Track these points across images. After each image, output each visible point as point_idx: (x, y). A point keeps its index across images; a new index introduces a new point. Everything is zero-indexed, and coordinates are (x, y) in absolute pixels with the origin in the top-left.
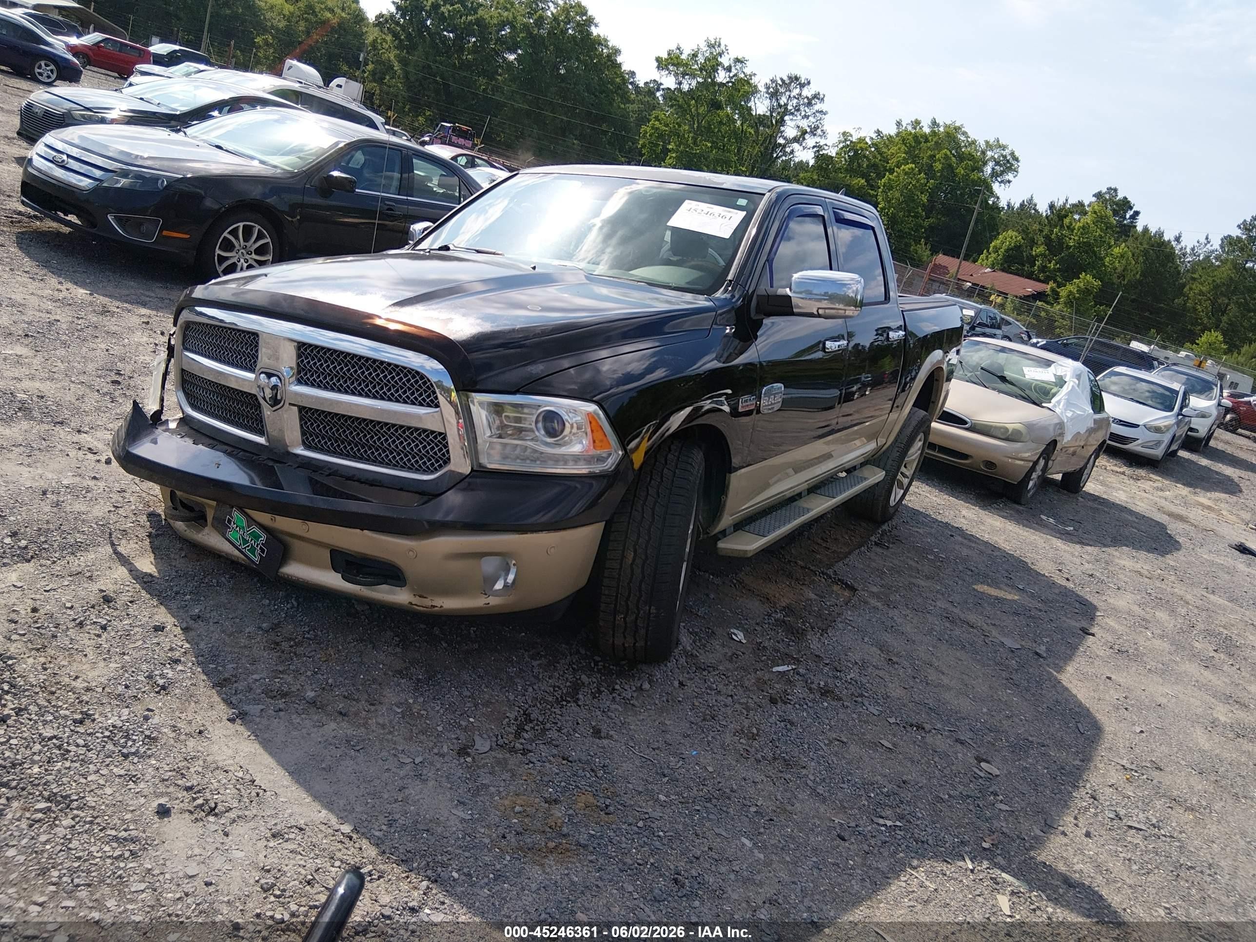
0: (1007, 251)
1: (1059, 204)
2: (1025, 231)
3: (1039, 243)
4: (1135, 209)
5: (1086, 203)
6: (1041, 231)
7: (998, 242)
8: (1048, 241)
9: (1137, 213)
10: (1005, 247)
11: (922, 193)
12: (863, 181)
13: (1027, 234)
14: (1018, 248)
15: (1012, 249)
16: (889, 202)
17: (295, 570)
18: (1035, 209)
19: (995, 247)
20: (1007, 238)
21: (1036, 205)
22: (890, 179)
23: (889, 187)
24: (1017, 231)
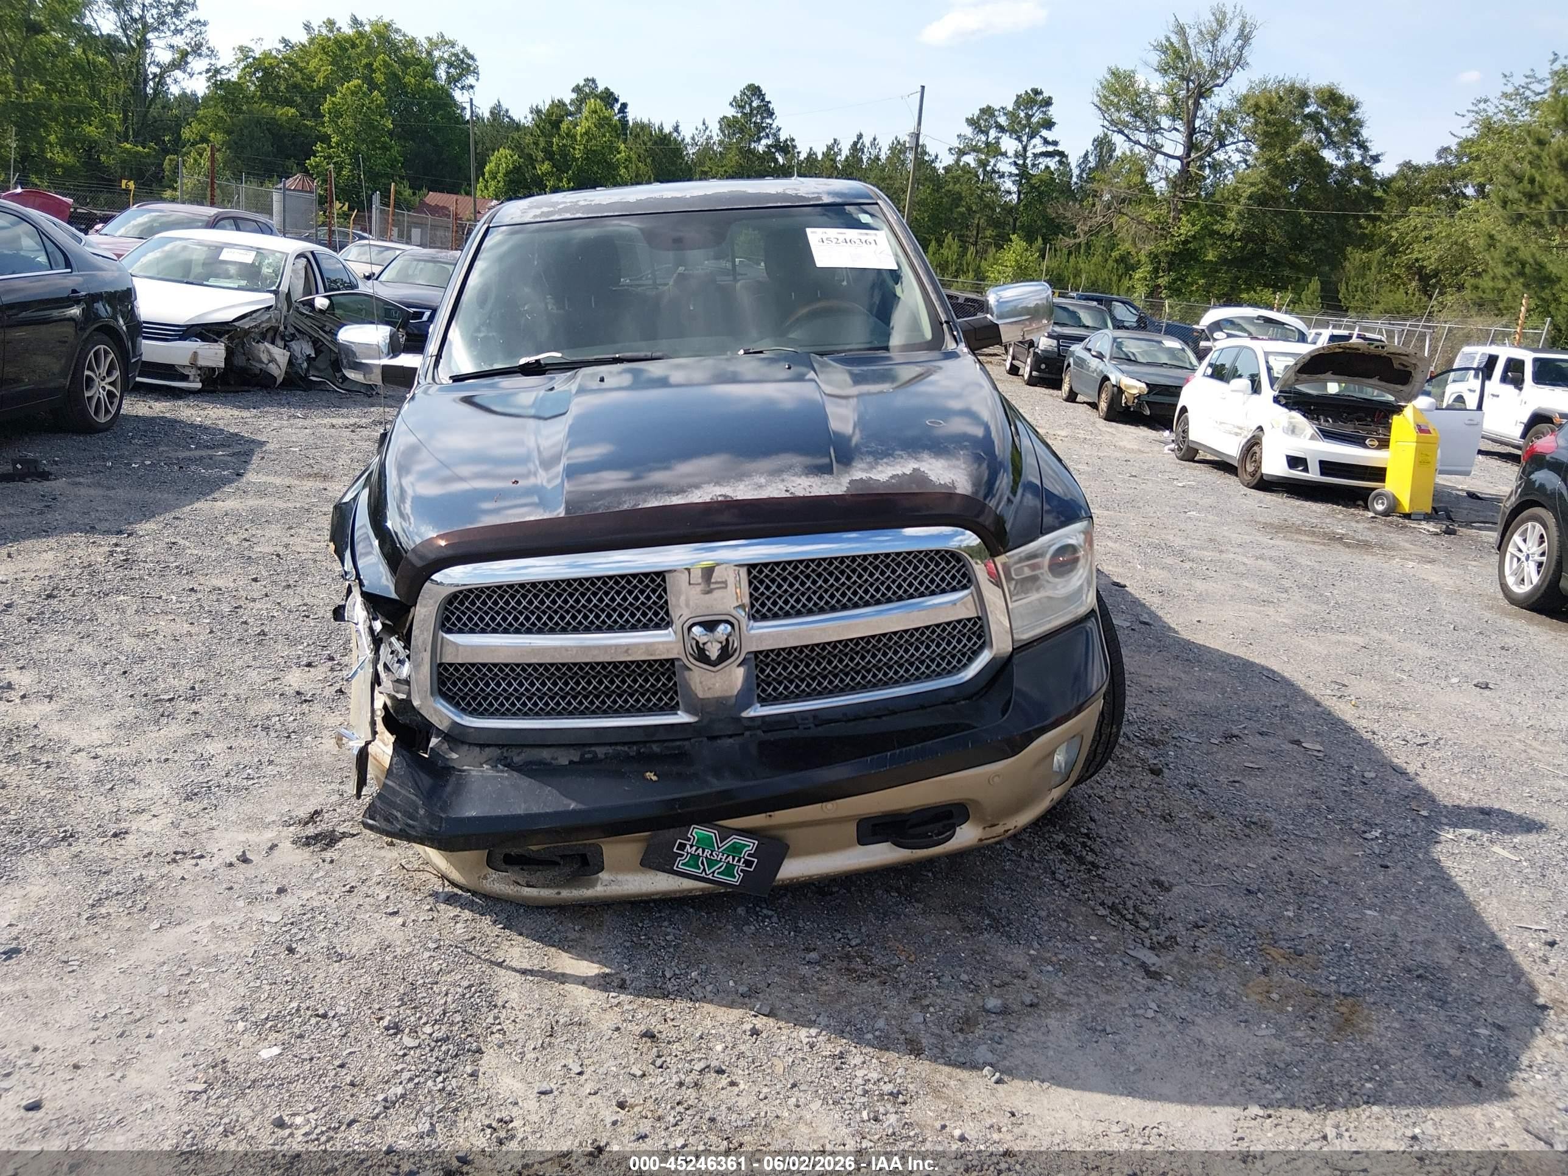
0: (506, 174)
1: (545, 107)
2: (518, 147)
3: (539, 159)
4: (621, 101)
5: (567, 102)
6: (536, 144)
7: (493, 164)
8: (549, 155)
9: (624, 106)
10: (502, 171)
11: (382, 117)
12: (293, 110)
13: (522, 151)
14: (517, 169)
15: (511, 172)
16: (343, 133)
17: (792, 869)
18: (509, 117)
19: (490, 172)
20: (501, 159)
21: (507, 111)
22: (333, 103)
23: (337, 114)
24: (509, 147)
